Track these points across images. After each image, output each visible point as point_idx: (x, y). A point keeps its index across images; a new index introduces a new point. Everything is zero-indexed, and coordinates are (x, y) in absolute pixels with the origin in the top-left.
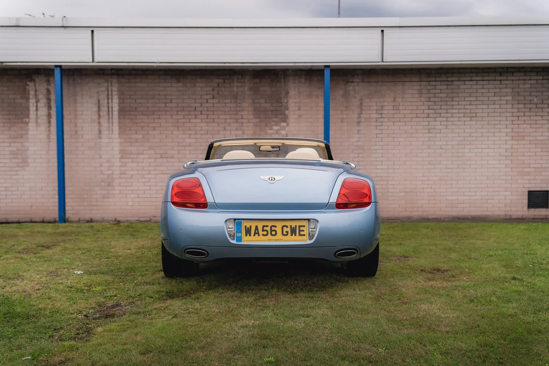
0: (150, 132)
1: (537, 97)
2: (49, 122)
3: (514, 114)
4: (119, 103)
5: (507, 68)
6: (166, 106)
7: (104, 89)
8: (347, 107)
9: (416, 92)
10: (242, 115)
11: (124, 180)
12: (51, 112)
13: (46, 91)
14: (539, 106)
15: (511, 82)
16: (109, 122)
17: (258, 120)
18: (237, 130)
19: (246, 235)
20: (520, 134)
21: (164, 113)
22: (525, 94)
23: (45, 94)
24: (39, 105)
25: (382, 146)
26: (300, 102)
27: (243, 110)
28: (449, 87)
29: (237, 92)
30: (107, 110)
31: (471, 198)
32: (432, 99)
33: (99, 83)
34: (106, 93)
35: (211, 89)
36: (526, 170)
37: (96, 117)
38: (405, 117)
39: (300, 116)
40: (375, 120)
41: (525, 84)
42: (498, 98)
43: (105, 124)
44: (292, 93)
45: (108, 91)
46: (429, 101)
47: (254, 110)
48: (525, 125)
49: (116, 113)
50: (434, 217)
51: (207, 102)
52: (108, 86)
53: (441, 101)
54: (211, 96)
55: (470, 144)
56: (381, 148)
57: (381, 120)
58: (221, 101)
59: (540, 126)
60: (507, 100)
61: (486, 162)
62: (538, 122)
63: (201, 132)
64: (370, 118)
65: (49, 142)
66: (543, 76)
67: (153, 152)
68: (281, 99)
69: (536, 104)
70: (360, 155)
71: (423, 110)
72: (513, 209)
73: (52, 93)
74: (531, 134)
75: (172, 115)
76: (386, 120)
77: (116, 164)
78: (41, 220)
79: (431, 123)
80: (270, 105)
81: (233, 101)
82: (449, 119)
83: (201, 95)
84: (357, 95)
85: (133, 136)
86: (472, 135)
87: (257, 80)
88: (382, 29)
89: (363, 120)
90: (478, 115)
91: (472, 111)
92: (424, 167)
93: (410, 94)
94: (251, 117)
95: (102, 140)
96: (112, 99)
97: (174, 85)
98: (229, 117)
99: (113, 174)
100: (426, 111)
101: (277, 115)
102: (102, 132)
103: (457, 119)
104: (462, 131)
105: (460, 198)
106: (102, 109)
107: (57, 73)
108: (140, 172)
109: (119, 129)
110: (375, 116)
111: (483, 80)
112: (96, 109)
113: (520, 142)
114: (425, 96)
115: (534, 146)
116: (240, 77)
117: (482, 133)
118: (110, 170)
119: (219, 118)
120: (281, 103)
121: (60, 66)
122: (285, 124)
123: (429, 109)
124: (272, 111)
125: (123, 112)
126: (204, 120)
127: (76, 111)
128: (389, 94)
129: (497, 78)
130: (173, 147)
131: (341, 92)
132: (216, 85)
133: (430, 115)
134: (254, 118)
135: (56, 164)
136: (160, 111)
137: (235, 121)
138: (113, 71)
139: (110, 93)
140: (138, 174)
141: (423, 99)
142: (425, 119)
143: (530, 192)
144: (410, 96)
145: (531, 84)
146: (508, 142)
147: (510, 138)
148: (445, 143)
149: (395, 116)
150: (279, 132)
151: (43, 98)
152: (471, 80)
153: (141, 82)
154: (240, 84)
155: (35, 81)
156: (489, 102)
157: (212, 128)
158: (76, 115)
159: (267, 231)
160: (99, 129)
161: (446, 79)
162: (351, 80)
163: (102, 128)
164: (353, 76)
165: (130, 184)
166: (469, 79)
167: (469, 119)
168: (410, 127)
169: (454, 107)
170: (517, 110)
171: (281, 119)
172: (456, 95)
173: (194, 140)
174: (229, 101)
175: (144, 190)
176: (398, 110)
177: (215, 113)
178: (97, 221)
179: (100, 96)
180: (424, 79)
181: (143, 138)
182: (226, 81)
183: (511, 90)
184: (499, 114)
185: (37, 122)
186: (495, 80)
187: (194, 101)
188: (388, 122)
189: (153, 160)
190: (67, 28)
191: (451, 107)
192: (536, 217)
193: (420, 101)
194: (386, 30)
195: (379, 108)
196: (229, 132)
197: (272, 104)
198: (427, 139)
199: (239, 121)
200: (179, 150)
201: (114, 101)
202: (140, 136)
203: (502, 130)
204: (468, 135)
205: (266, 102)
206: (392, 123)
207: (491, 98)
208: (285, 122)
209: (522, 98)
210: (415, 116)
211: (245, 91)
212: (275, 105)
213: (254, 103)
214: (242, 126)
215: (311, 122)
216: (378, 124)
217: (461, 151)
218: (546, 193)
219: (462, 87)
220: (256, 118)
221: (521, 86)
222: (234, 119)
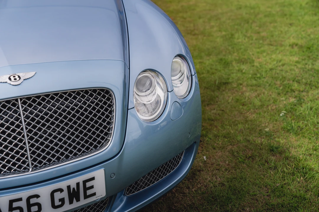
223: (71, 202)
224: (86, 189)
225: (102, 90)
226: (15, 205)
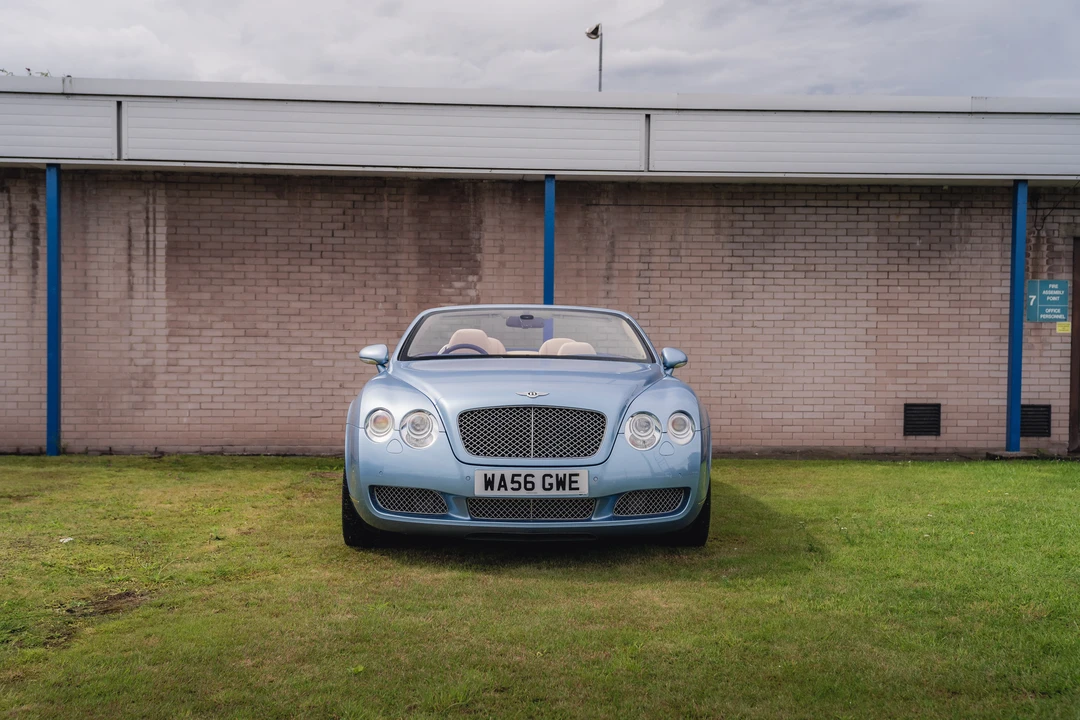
0: (225, 289)
1: (919, 237)
2: (35, 267)
3: (881, 268)
4: (168, 235)
5: (869, 186)
6: (255, 242)
7: (139, 207)
8: (587, 249)
9: (709, 225)
10: (396, 260)
11: (174, 377)
12: (39, 248)
13: (29, 209)
14: (923, 254)
15: (875, 211)
16: (148, 270)
17: (426, 270)
18: (387, 286)
20: (891, 304)
21: (252, 253)
22: (900, 232)
23: (28, 214)
24: (15, 235)
25: (650, 320)
26: (502, 240)
27: (398, 252)
29: (388, 219)
30: (144, 246)
31: (807, 415)
32: (737, 239)
33: (130, 197)
34: (144, 215)
35: (340, 211)
36: (900, 367)
37: (123, 259)
38: (690, 270)
39: (502, 264)
40: (637, 273)
41: (898, 215)
42: (854, 239)
43: (140, 272)
44: (489, 221)
45: (147, 212)
46: (733, 242)
47: (420, 252)
48: (899, 288)
49: (161, 253)
50: (739, 449)
52: (148, 203)
53: (754, 242)
54: (341, 225)
55: (804, 320)
56: (647, 323)
57: (648, 273)
58: (358, 234)
59: (926, 289)
60: (868, 243)
61: (832, 352)
62: (922, 283)
63: (322, 290)
64: (628, 270)
65: (33, 303)
66: (930, 201)
67: (231, 325)
68: (469, 232)
69: (919, 251)
71: (723, 257)
72: (879, 436)
73: (42, 214)
74: (911, 304)
75: (266, 258)
76: (657, 273)
77: (159, 347)
78: (14, 449)
79: (735, 282)
80: (450, 244)
81: (380, 234)
82: (768, 275)
83: (322, 223)
84: (606, 229)
85: (193, 296)
86: (807, 303)
87: (425, 198)
88: (648, 112)
89: (616, 273)
90: (819, 268)
91: (809, 261)
92: (725, 359)
93: (699, 227)
94: (414, 263)
95: (135, 302)
96: (155, 226)
97: (271, 203)
98: (372, 263)
99: (153, 365)
100: (727, 260)
101: (460, 261)
102: (135, 287)
103: (781, 275)
104: (791, 295)
105: (786, 415)
106: (136, 244)
107: (52, 178)
108: (205, 362)
109: (167, 283)
110: (636, 266)
111: (827, 207)
112: (123, 244)
113: (891, 318)
114: (726, 232)
115: (915, 325)
116: (394, 191)
117: (825, 300)
118: (147, 358)
119: (354, 265)
120: (468, 239)
121: (57, 166)
122: (475, 278)
123: (733, 256)
124: (451, 254)
125: (173, 249)
126: (326, 269)
127: (85, 247)
128: (661, 228)
129: (851, 203)
130: (267, 316)
131: (577, 223)
132: (349, 204)
133: (735, 267)
134: (420, 266)
135: (45, 346)
136: (244, 249)
137: (385, 270)
138: (158, 175)
139: (151, 215)
140: (201, 366)
141: (722, 238)
142: (726, 274)
143: (907, 406)
144: (699, 232)
145: (910, 215)
146: (870, 318)
147: (874, 310)
148: (760, 317)
149: (672, 266)
150: (463, 292)
151: (23, 223)
152: (806, 206)
153: (211, 197)
154: (393, 205)
155: (8, 191)
156: (836, 246)
157: (341, 283)
158: (86, 255)
160: (129, 280)
161: (762, 203)
162: (594, 202)
163: (135, 280)
164: (599, 194)
165: (184, 384)
166: (803, 203)
167: (802, 275)
168: (699, 288)
169: (777, 253)
170: (885, 261)
171: (467, 268)
172: (780, 232)
173: (307, 305)
174: (373, 234)
175: (212, 396)
176: (678, 256)
177: (348, 255)
178: (119, 453)
179: (132, 221)
180: (725, 203)
181: (212, 299)
182: (369, 198)
183: (874, 225)
184: (854, 268)
185: (11, 267)
186: (848, 207)
187: (307, 233)
188: (661, 277)
189: (230, 341)
190: (71, 97)
191: (771, 253)
192: (917, 451)
193: (718, 242)
194: (654, 116)
195: (645, 252)
196: (373, 291)
197: (452, 242)
198: (729, 309)
199: (391, 270)
200: (279, 323)
201: (158, 230)
202: (207, 296)
203: (860, 296)
204: (801, 303)
205: (440, 238)
206: (667, 280)
207: (840, 239)
208: (475, 273)
209: (895, 240)
210: (708, 267)
211: (402, 216)
212: (456, 243)
213: (419, 238)
214: (397, 280)
215: (523, 276)
216: (642, 281)
217: (788, 331)
218: (936, 409)
219: (789, 217)
220: (423, 266)
221: (893, 218)
222: (382, 267)
223: (558, 489)
224: (571, 482)
225: (599, 415)
226: (516, 479)
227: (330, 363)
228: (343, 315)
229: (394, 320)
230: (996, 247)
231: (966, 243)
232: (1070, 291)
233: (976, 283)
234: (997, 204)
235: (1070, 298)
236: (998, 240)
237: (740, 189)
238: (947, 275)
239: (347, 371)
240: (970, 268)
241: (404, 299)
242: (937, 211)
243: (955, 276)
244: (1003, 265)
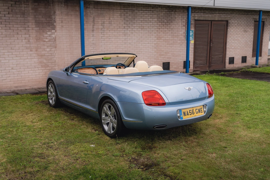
1: (166, 19)
3: (158, 27)
8: (87, 21)
9: (119, 15)
10: (28, 25)
15: (156, 12)
17: (38, 28)
18: (25, 34)
19: (184, 116)
20: (160, 37)
22: (162, 18)
25: (104, 43)
26: (62, 18)
27: (28, 22)
28: (133, 13)
29: (24, 11)
32: (126, 19)
35: (7, 7)
36: (162, 53)
38: (114, 28)
39: (62, 26)
40: (100, 29)
41: (161, 13)
42: (152, 20)
44: (58, 12)
46: (125, 20)
47: (36, 22)
48: (162, 33)
51: (5, 16)
53: (130, 20)
54: (8, 13)
55: (141, 42)
56: (104, 44)
57: (104, 29)
58: (14, 16)
59: (167, 33)
60: (155, 21)
61: (148, 50)
62: (166, 31)
63: (3, 36)
64: (98, 28)
66: (168, 10)
68: (51, 16)
69: (166, 23)
70: (95, 48)
71: (122, 24)
74: (164, 37)
76: (106, 29)
79: (126, 31)
80: (45, 20)
81: (22, 16)
82: (133, 29)
84: (91, 15)
86: (142, 37)
87: (36, 4)
89: (95, 29)
90: (145, 27)
91: (142, 25)
94: (34, 26)
98: (20, 26)
100: (123, 25)
101: (49, 25)
103: (136, 29)
104: (138, 35)
110: (100, 27)
111: (146, 10)
113: (160, 40)
114: (123, 17)
115: (165, 42)
116: (26, 1)
117: (146, 36)
119: (13, 27)
120: (51, 18)
122: (54, 31)
123: (125, 24)
124: (46, 23)
126: (3, 28)
128: (107, 15)
132: (10, 5)
133: (125, 27)
134: (36, 27)
137: (24, 29)
141: (122, 19)
142: (123, 29)
143: (163, 63)
144: (116, 17)
145: (164, 13)
146: (156, 41)
147: (156, 39)
148: (131, 41)
149: (110, 27)
150: (51, 36)
152: (142, 10)
154: (26, 6)
156: (148, 21)
157: (9, 33)
159: (191, 112)
161: (131, 9)
162: (88, 7)
164: (89, 5)
166: (140, 9)
167: (141, 29)
168: (117, 33)
169: (135, 23)
170: (159, 25)
171: (51, 28)
172: (136, 17)
174: (19, 16)
176: (111, 24)
177: (11, 23)
180: (122, 8)
182: (17, 3)
183: (156, 16)
184: (152, 27)
186: (151, 11)
188: (107, 30)
191: (134, 23)
195: (103, 23)
196: (21, 36)
197: (46, 19)
198: (124, 39)
199: (26, 29)
203: (153, 35)
204: (140, 37)
205: (42, 18)
206: (109, 31)
207: (149, 19)
208: (54, 29)
209: (160, 20)
210: (119, 27)
211: (29, 10)
212: (48, 19)
213: (35, 18)
214: (29, 32)
215: (69, 30)
216: (102, 31)
217: (138, 45)
218: (169, 63)
219: (138, 13)
220: (37, 27)
221: (160, 14)
222: (23, 27)
227: (8, 61)
228: (11, 44)
229: (29, 45)
230: (180, 22)
231: (175, 21)
232: (194, 33)
233: (176, 31)
234: (181, 11)
235: (194, 35)
236: (181, 20)
237: (126, 5)
238: (171, 29)
239: (14, 63)
240: (175, 27)
241: (31, 38)
242: (169, 12)
243: (172, 29)
244: (182, 26)
